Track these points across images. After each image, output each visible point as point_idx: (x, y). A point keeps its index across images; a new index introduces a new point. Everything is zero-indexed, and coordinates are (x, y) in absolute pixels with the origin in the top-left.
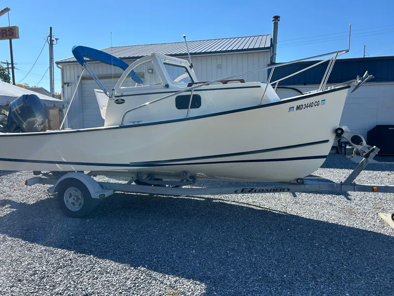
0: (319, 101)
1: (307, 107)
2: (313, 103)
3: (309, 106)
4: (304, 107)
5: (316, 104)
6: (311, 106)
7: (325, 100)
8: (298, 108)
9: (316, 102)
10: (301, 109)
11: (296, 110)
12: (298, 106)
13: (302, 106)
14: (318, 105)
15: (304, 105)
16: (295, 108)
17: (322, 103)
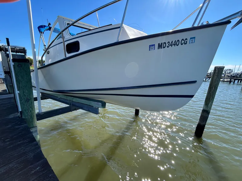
0: (186, 39)
1: (172, 45)
2: (178, 41)
3: (175, 45)
4: (167, 45)
5: (183, 42)
6: (176, 44)
7: (194, 38)
8: (160, 46)
9: (183, 40)
10: (164, 47)
11: (158, 49)
12: (159, 44)
13: (165, 44)
14: (185, 44)
15: (167, 43)
16: (157, 46)
17: (191, 41)
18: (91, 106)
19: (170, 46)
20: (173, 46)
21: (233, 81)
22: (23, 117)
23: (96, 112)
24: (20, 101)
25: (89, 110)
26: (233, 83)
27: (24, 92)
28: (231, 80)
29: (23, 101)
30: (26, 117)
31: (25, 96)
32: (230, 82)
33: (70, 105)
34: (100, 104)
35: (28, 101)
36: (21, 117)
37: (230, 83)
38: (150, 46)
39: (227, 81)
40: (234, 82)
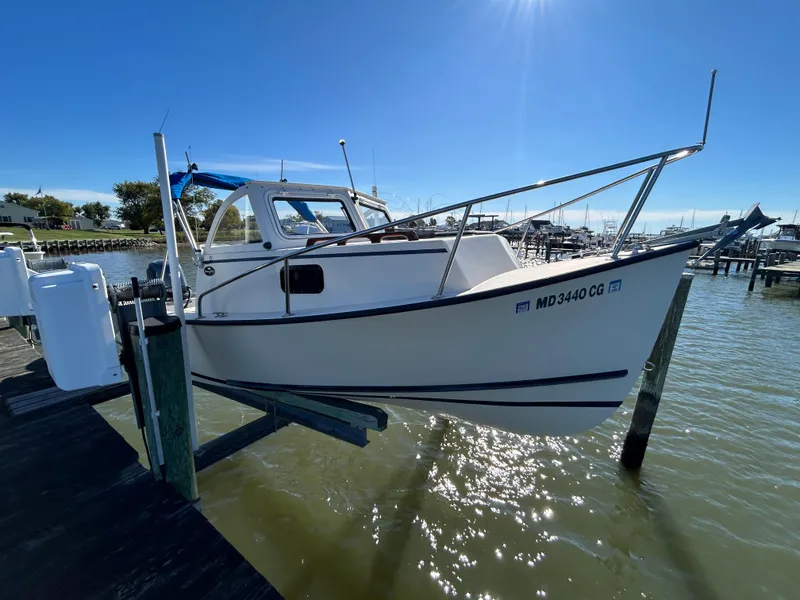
0: (602, 285)
1: (568, 300)
2: (584, 290)
3: (576, 298)
4: (558, 299)
5: (594, 290)
6: (578, 296)
7: (620, 281)
8: (541, 303)
9: (594, 287)
10: (551, 305)
11: (537, 308)
12: (539, 300)
13: (552, 300)
14: (598, 294)
15: (557, 296)
16: (533, 304)
17: (612, 289)
18: (345, 422)
19: (565, 302)
20: (572, 301)
21: (725, 266)
22: (167, 480)
23: (360, 440)
24: (162, 435)
25: (334, 431)
26: (723, 272)
27: (170, 412)
28: (716, 262)
29: (167, 436)
30: (176, 478)
31: (173, 420)
32: (716, 269)
33: (269, 410)
34: (372, 418)
35: (180, 434)
36: (164, 479)
37: (715, 273)
38: (518, 305)
39: (707, 268)
40: (727, 270)
